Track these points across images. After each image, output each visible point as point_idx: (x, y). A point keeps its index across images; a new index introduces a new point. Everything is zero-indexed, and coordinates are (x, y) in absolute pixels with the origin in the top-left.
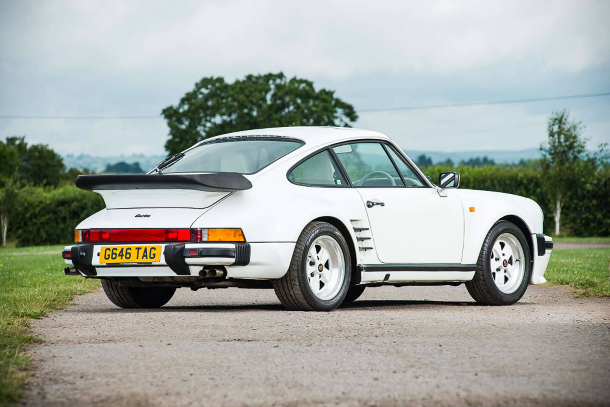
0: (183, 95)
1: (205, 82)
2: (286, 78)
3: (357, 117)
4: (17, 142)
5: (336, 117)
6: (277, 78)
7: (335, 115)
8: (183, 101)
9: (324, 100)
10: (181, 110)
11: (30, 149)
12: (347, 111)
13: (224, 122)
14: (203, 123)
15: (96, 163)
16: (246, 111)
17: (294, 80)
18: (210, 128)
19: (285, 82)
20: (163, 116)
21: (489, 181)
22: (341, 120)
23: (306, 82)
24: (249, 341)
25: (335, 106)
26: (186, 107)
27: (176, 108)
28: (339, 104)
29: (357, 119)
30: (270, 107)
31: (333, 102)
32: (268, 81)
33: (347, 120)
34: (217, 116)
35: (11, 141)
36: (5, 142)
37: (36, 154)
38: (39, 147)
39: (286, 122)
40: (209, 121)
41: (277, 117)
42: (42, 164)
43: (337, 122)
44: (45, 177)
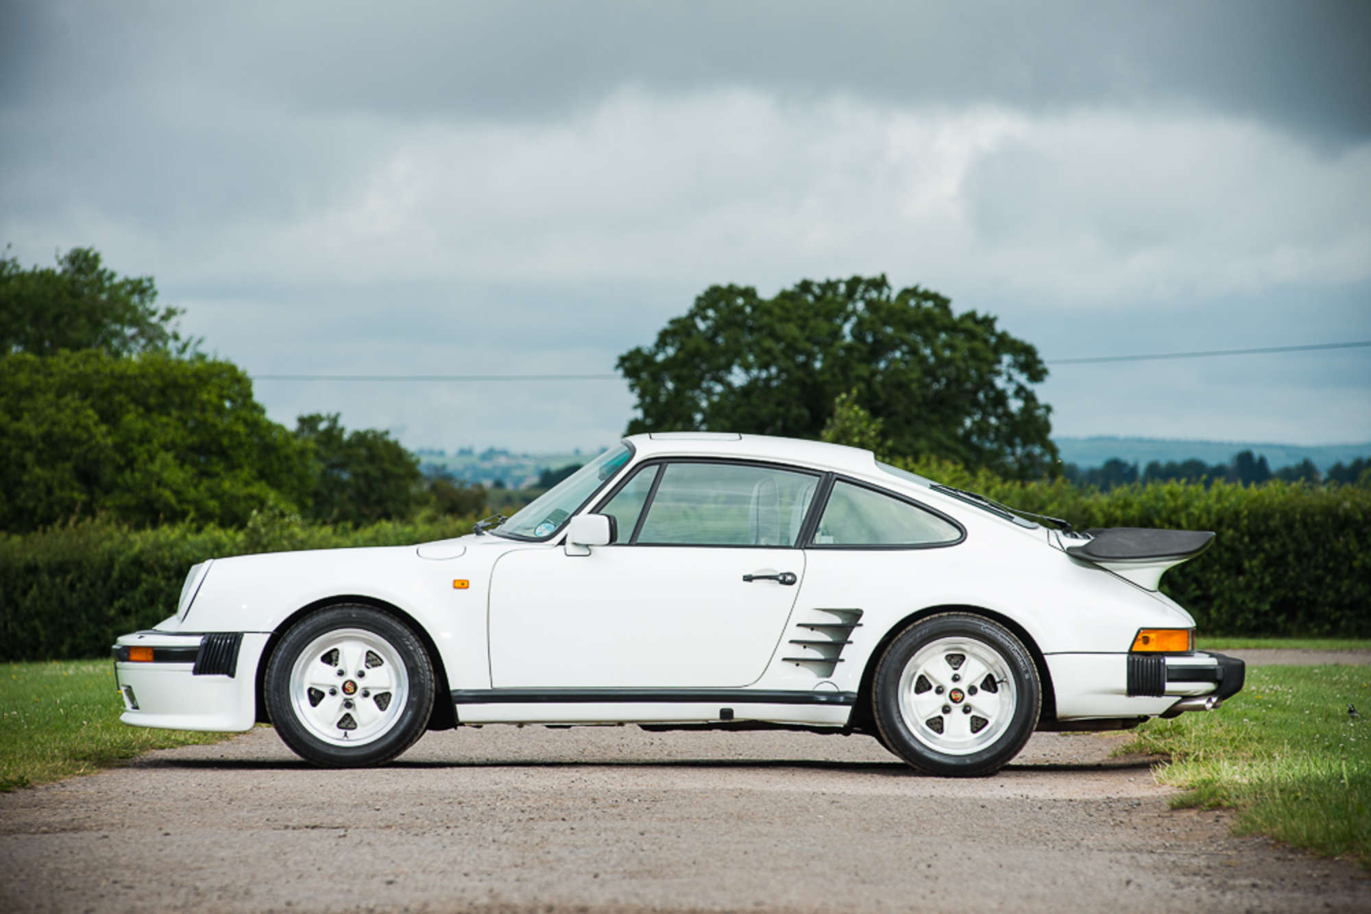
0: (663, 324)
1: (716, 297)
2: (889, 288)
3: (1045, 372)
4: (323, 426)
5: (998, 373)
6: (870, 288)
7: (997, 367)
8: (664, 338)
9: (971, 335)
10: (660, 358)
11: (350, 440)
12: (1022, 358)
13: (753, 383)
14: (705, 385)
15: (522, 467)
16: (801, 359)
17: (908, 293)
18: (721, 395)
19: (888, 297)
20: (620, 372)
21: (1278, 516)
22: (1010, 379)
23: (935, 297)
25: (997, 350)
26: (671, 351)
27: (650, 351)
28: (1006, 343)
29: (1046, 376)
30: (849, 349)
31: (993, 341)
32: (852, 294)
33: (1022, 378)
34: (736, 369)
35: (308, 423)
36: (292, 425)
37: (363, 452)
38: (370, 436)
39: (883, 384)
40: (720, 380)
41: (863, 370)
42: (374, 472)
43: (1000, 383)
44: (380, 502)
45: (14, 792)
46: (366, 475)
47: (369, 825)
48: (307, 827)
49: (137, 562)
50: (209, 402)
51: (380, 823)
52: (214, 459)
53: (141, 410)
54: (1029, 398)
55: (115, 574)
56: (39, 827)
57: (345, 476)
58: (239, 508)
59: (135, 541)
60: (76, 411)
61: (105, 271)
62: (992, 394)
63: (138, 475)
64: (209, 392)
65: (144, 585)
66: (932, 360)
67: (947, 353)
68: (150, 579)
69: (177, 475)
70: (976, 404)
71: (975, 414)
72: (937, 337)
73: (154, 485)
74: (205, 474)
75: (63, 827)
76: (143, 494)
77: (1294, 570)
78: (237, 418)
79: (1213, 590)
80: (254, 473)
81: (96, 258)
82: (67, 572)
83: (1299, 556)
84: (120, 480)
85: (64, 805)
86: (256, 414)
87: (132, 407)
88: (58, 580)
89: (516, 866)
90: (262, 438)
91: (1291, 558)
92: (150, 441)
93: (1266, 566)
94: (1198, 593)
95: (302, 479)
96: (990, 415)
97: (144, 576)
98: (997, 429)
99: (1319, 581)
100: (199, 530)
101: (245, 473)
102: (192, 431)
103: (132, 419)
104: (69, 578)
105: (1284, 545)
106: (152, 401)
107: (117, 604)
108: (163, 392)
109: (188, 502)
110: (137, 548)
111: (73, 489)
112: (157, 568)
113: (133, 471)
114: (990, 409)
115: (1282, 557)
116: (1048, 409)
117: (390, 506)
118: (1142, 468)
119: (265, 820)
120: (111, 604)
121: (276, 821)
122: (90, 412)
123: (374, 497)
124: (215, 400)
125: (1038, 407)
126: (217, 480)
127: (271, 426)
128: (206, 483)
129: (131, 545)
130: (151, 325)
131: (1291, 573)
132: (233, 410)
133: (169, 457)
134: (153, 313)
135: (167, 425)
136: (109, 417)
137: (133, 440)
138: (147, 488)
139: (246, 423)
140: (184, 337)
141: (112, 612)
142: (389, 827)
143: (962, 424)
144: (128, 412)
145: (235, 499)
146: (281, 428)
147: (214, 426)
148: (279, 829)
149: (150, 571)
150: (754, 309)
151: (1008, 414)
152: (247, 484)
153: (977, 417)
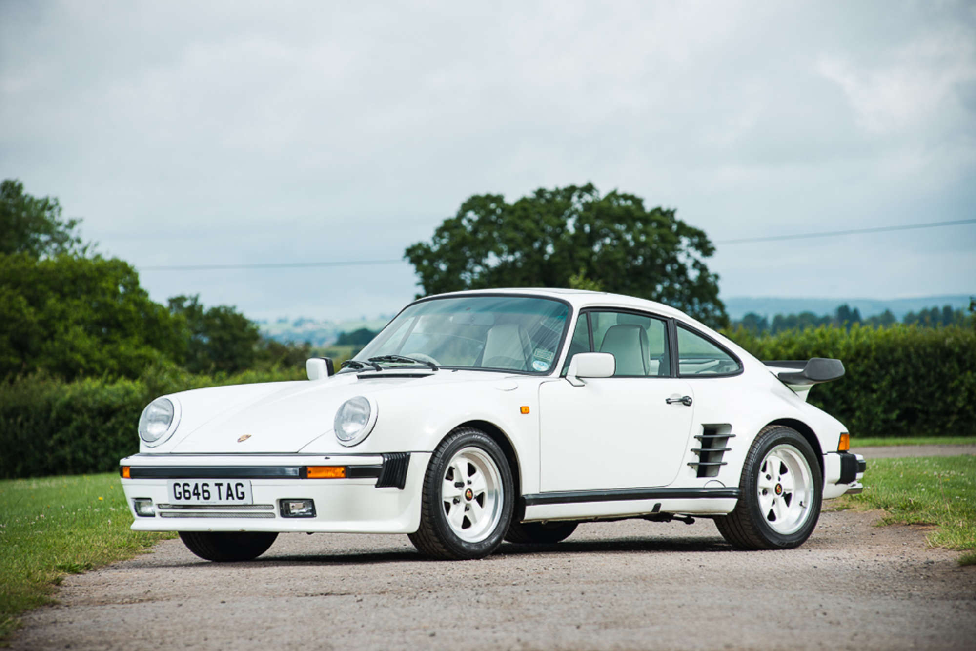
0: (439, 224)
1: (475, 203)
2: (598, 191)
3: (713, 249)
4: (187, 304)
5: (680, 251)
6: (584, 193)
7: (679, 247)
8: (440, 233)
9: (661, 225)
10: (436, 248)
11: (208, 314)
12: (696, 240)
13: (505, 264)
14: (469, 266)
15: (324, 331)
16: (537, 245)
17: (613, 195)
18: (481, 274)
19: (598, 198)
20: (408, 259)
21: (900, 350)
22: (689, 255)
23: (632, 198)
24: (342, 595)
25: (678, 234)
26: (444, 242)
27: (428, 245)
28: (684, 230)
29: (714, 251)
30: (574, 237)
31: (675, 227)
32: (570, 198)
33: (697, 255)
34: (491, 254)
35: (177, 302)
36: (166, 304)
37: (217, 321)
38: (222, 311)
39: (598, 261)
40: (479, 263)
41: (584, 253)
42: (227, 336)
43: (681, 258)
44: (232, 358)
45: (83, 574)
46: (220, 339)
47: (367, 591)
48: (322, 594)
49: (69, 406)
50: (108, 289)
51: (375, 590)
52: (113, 331)
53: (58, 296)
54: (703, 269)
55: (53, 415)
56: (123, 599)
57: (205, 340)
58: (133, 365)
59: (67, 391)
60: (10, 298)
61: (26, 196)
62: (676, 267)
63: (56, 344)
64: (107, 281)
65: (74, 424)
66: (632, 244)
67: (643, 238)
68: (79, 418)
69: (86, 343)
70: (665, 275)
71: (664, 281)
72: (635, 225)
73: (68, 352)
74: (106, 341)
75: (141, 598)
76: (61, 357)
77: (913, 388)
78: (129, 300)
79: (855, 404)
80: (142, 339)
81: (20, 187)
82: (17, 415)
83: (918, 378)
84: (44, 347)
85: (123, 582)
86: (141, 297)
87: (51, 294)
88: (11, 421)
89: (509, 621)
90: (147, 314)
91: (910, 379)
92: (67, 319)
93: (892, 385)
94: (844, 406)
95: (176, 343)
96: (675, 282)
97: (74, 416)
98: (681, 292)
99: (931, 395)
100: (113, 382)
101: (135, 340)
102: (97, 310)
103: (52, 302)
104: (19, 419)
105: (906, 370)
106: (66, 289)
107: (56, 437)
108: (74, 282)
109: (95, 362)
110: (68, 396)
111: (10, 355)
112: (84, 410)
113: (53, 339)
114: (675, 278)
115: (904, 378)
116: (717, 277)
117: (239, 361)
118: (770, 320)
119: (288, 590)
120: (50, 436)
121: (297, 590)
122: (21, 298)
123: (226, 355)
124: (112, 286)
125: (709, 276)
126: (115, 346)
127: (153, 305)
128: (108, 347)
129: (64, 393)
130: (59, 233)
131: (911, 391)
132: (124, 295)
133: (80, 329)
134: (59, 224)
135: (77, 306)
136: (35, 301)
137: (54, 317)
138: (64, 352)
139: (136, 304)
140: (85, 242)
141: (51, 443)
142: (383, 593)
143: (654, 289)
144: (49, 298)
145: (130, 359)
146: (160, 306)
147: (112, 306)
148: (301, 596)
149: (78, 412)
150: (503, 210)
151: (689, 282)
152: (137, 347)
153: (666, 284)
